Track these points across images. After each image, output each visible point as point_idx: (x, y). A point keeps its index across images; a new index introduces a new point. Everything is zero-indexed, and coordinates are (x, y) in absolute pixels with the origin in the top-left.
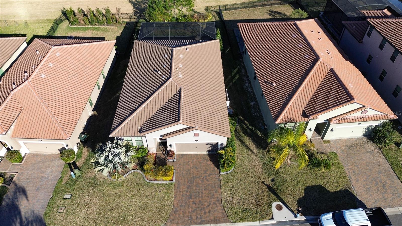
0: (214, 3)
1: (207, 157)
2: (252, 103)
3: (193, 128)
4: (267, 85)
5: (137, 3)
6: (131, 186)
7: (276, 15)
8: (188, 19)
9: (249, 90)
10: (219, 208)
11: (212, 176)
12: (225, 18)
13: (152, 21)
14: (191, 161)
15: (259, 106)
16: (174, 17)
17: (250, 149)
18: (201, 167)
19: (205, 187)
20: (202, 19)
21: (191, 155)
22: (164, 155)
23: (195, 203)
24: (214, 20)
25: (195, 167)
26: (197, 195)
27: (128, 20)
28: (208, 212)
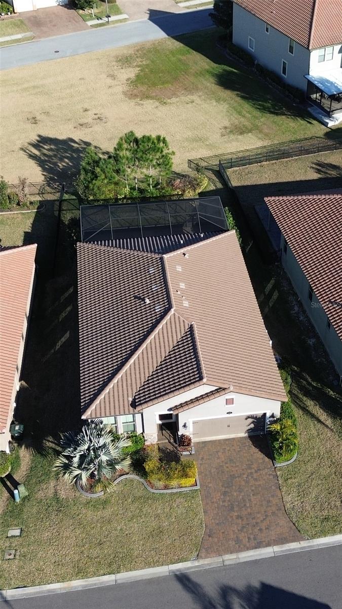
0: (205, 152)
1: (249, 442)
2: (311, 342)
3: (224, 389)
4: (334, 308)
5: (46, 159)
6: (126, 502)
7: (329, 172)
8: (164, 191)
9: (302, 318)
10: (283, 521)
11: (261, 472)
12: (235, 183)
13: (91, 198)
14: (222, 451)
15: (323, 345)
16: (133, 189)
17: (319, 421)
18: (241, 460)
19: (252, 490)
20: (190, 188)
21: (219, 440)
22: (173, 445)
23: (241, 518)
24: (212, 187)
25: (230, 461)
26: (242, 505)
27: (38, 198)
28: (266, 529)
